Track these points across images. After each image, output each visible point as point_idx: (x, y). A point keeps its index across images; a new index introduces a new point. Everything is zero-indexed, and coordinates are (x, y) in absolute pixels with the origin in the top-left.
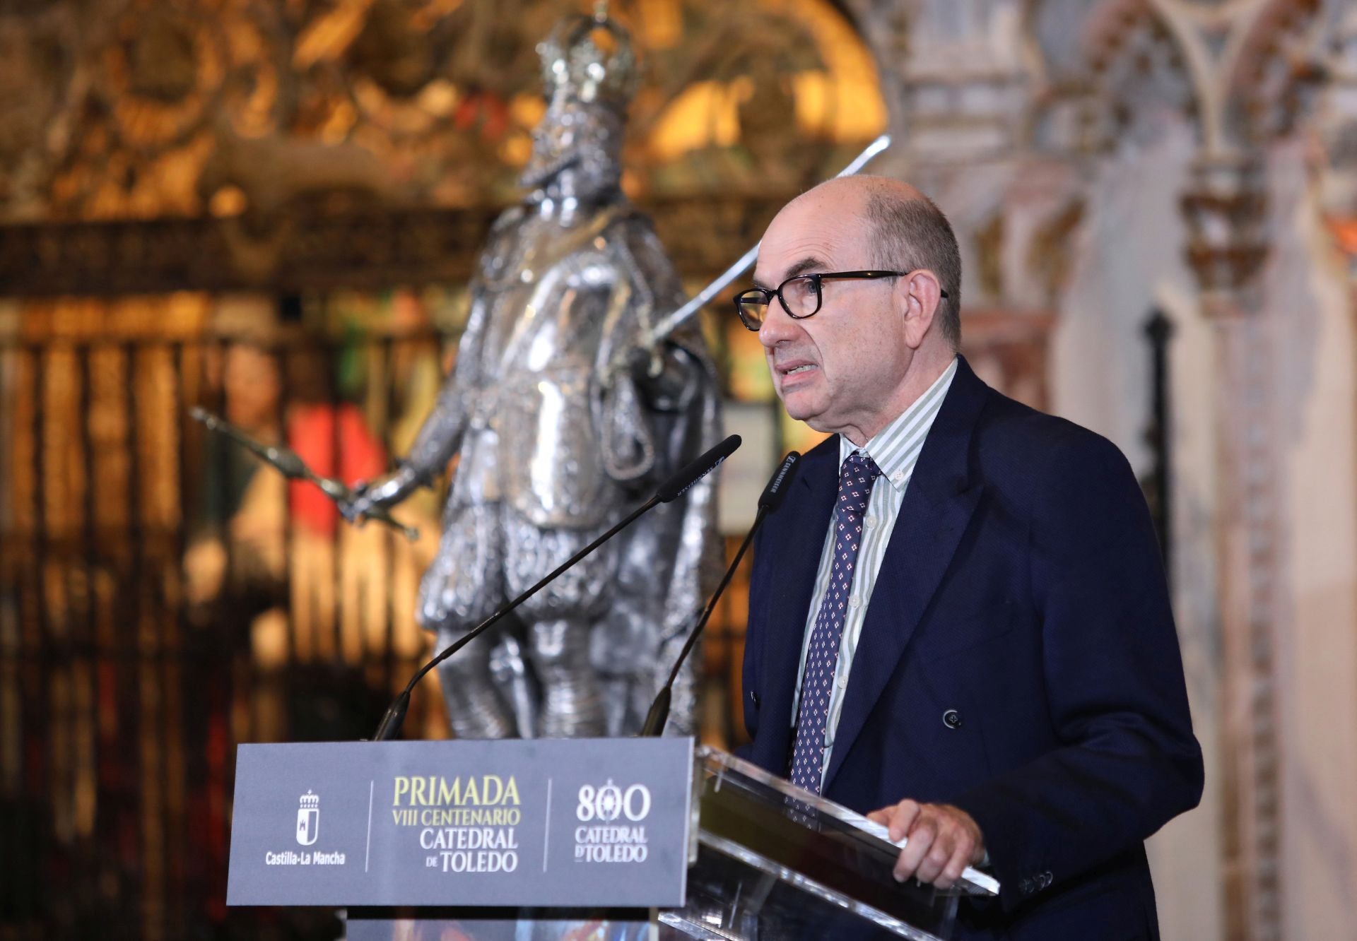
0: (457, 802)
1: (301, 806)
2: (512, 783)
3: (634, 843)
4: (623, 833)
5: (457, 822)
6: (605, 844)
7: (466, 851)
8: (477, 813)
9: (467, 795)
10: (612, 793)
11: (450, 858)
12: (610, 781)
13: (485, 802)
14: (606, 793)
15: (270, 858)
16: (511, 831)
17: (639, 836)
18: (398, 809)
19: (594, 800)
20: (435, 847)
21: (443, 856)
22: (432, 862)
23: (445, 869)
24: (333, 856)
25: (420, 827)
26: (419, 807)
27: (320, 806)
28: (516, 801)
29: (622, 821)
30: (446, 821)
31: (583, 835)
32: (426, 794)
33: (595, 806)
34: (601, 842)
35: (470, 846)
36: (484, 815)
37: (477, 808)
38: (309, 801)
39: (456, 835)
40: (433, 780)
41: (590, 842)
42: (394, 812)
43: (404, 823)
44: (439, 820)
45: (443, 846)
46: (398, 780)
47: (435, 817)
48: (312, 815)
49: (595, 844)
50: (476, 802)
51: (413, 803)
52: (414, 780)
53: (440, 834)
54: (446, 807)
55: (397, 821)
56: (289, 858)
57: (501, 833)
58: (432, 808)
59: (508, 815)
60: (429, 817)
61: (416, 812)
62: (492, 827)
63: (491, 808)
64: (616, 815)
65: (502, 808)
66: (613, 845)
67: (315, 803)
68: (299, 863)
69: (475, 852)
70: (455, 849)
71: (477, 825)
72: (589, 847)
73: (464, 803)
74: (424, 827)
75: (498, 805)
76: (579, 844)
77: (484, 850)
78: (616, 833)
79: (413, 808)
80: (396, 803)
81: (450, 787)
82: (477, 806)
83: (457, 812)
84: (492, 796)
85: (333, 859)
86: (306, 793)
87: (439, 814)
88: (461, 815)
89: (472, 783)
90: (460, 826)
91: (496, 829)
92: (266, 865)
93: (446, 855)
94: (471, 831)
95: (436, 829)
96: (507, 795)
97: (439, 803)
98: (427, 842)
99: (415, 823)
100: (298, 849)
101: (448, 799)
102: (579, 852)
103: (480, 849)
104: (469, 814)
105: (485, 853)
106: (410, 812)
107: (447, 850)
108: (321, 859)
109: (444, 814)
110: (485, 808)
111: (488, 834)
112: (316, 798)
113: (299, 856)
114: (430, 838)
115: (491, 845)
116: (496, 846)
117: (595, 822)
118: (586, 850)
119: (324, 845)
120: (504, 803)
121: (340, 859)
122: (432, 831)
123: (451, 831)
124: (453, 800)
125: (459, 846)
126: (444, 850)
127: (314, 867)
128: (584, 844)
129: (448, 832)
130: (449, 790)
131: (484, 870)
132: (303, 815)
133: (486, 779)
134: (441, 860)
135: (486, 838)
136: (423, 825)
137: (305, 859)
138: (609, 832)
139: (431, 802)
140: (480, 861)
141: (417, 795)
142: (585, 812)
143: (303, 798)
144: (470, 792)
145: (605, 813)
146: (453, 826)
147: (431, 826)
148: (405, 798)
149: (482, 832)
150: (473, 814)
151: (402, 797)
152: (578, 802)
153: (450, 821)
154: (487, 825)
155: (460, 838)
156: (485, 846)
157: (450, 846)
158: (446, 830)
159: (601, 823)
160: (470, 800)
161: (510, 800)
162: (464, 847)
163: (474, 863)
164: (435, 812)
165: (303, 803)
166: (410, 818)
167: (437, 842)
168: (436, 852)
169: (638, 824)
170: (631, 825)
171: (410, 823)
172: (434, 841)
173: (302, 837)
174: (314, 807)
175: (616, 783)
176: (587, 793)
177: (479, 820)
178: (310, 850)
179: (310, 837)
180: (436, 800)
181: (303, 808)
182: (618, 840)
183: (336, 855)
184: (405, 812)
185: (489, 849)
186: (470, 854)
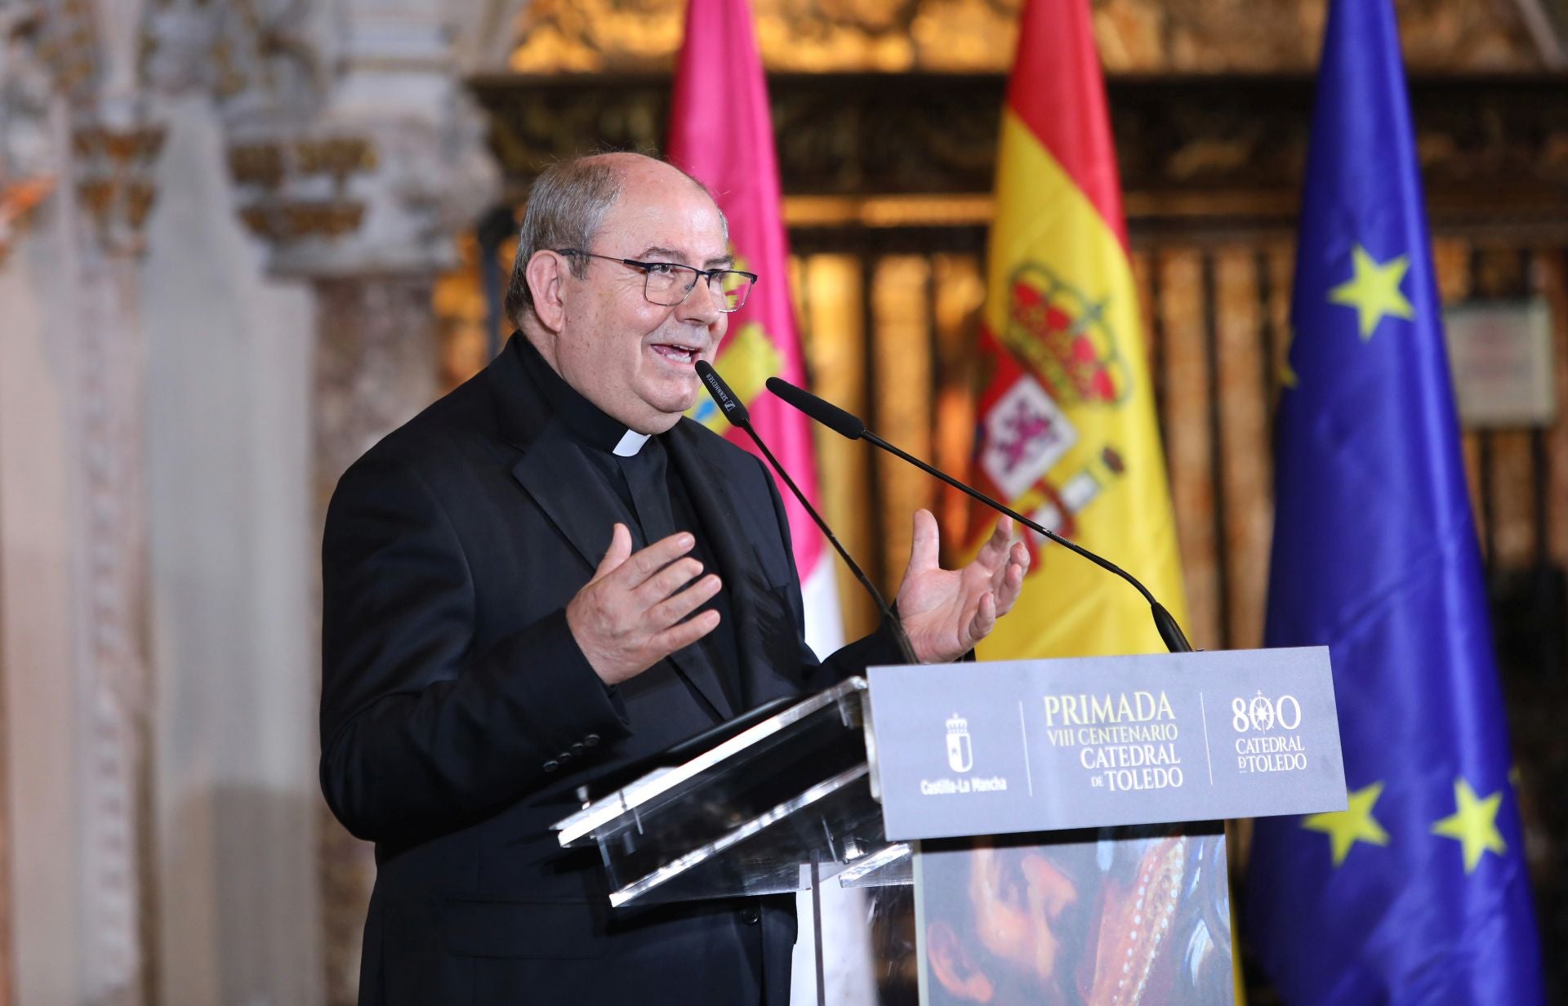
0: (1112, 720)
1: (950, 731)
2: (1164, 697)
3: (1293, 752)
4: (1281, 743)
5: (1116, 741)
6: (1265, 755)
7: (1130, 768)
8: (1135, 730)
9: (1121, 712)
10: (1264, 704)
11: (1115, 776)
12: (1259, 693)
13: (1140, 718)
14: (1257, 704)
15: (926, 787)
16: (1171, 746)
17: (1296, 744)
18: (1053, 729)
19: (1247, 712)
20: (1098, 766)
21: (1108, 775)
22: (1097, 782)
23: (1112, 788)
24: (992, 782)
25: (1079, 747)
26: (1073, 726)
27: (970, 729)
28: (1172, 716)
29: (1277, 730)
30: (1104, 739)
31: (1243, 746)
32: (1079, 712)
33: (1249, 717)
34: (1261, 752)
35: (1134, 764)
36: (1141, 732)
37: (1133, 725)
38: (957, 726)
39: (1116, 754)
40: (1083, 698)
41: (1250, 753)
42: (1049, 733)
43: (1062, 744)
44: (1097, 739)
45: (1106, 765)
46: (1047, 700)
47: (1092, 736)
48: (963, 740)
49: (1257, 755)
50: (1131, 718)
51: (1067, 722)
52: (1064, 698)
53: (1101, 753)
54: (1102, 725)
55: (1054, 742)
56: (944, 787)
57: (1162, 749)
58: (1087, 726)
59: (1165, 730)
60: (1086, 736)
61: (1071, 731)
62: (1152, 743)
63: (1148, 724)
64: (1271, 724)
65: (1159, 723)
66: (1273, 755)
67: (963, 728)
68: (958, 791)
69: (1139, 769)
70: (1118, 768)
71: (1136, 742)
72: (1251, 758)
73: (1119, 720)
74: (1083, 747)
75: (1154, 720)
76: (1241, 755)
77: (1147, 767)
78: (1274, 743)
79: (1067, 727)
80: (1050, 723)
81: (1102, 705)
82: (1132, 722)
83: (1114, 729)
84: (1146, 713)
85: (994, 785)
86: (951, 717)
87: (1096, 733)
88: (1118, 732)
89: (1124, 700)
90: (1120, 743)
91: (1156, 744)
92: (924, 795)
93: (1111, 773)
94: (1132, 748)
95: (1096, 748)
96: (1161, 710)
97: (1094, 722)
98: (1089, 762)
99: (1073, 743)
100: (954, 776)
101: (1102, 717)
102: (1242, 764)
103: (1144, 765)
104: (1126, 731)
105: (1150, 770)
106: (1066, 732)
107: (1111, 768)
108: (981, 785)
109: (1100, 732)
110: (1142, 724)
111: (1149, 749)
112: (963, 722)
113: (956, 783)
114: (1090, 758)
115: (1154, 762)
116: (1159, 763)
117: (1252, 733)
118: (1248, 761)
119: (981, 771)
120: (1159, 718)
121: (1000, 784)
122: (1091, 750)
123: (1111, 749)
124: (1107, 717)
125: (1122, 764)
126: (1107, 769)
127: (973, 795)
128: (1245, 755)
129: (1108, 751)
130: (1102, 709)
131: (1152, 787)
132: (953, 741)
133: (1138, 695)
134: (1106, 779)
135: (1147, 755)
136: (1080, 744)
137: (963, 785)
138: (1267, 742)
139: (1086, 721)
140: (1146, 779)
141: (1069, 714)
142: (1241, 723)
143: (950, 723)
144: (1124, 708)
145: (1260, 724)
146: (1112, 744)
147: (1090, 746)
148: (1058, 718)
149: (1143, 749)
150: (1131, 730)
151: (1053, 716)
152: (1233, 715)
153: (1108, 739)
154: (1146, 741)
155: (1122, 757)
156: (1148, 763)
157: (1113, 765)
158: (1107, 749)
159: (1257, 734)
160: (1125, 717)
161: (1165, 714)
162: (1128, 765)
163: (1140, 780)
164: (1091, 730)
165: (951, 728)
166: (1066, 739)
167: (1099, 761)
168: (1100, 771)
169: (1294, 733)
170: (1288, 734)
171: (1067, 744)
172: (1096, 759)
173: (956, 763)
174: (964, 732)
175: (1265, 695)
176: (1239, 706)
177: (1138, 737)
178: (966, 776)
179: (965, 763)
180: (1090, 719)
181: (952, 733)
182: (1276, 751)
183: (996, 780)
184: (1061, 732)
185: (1153, 766)
186: (1134, 772)
